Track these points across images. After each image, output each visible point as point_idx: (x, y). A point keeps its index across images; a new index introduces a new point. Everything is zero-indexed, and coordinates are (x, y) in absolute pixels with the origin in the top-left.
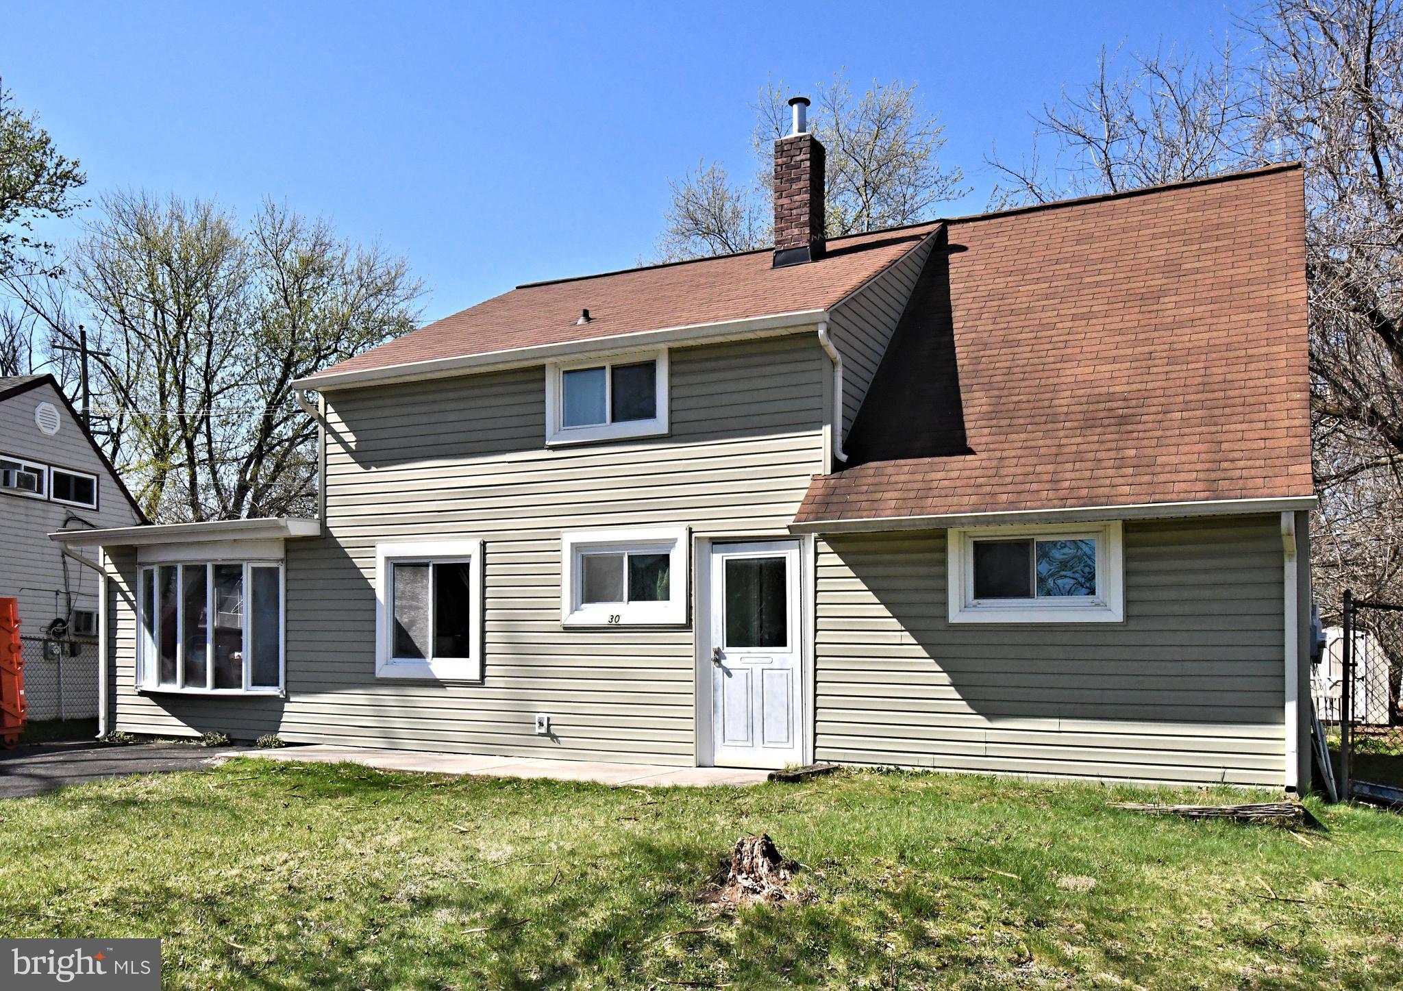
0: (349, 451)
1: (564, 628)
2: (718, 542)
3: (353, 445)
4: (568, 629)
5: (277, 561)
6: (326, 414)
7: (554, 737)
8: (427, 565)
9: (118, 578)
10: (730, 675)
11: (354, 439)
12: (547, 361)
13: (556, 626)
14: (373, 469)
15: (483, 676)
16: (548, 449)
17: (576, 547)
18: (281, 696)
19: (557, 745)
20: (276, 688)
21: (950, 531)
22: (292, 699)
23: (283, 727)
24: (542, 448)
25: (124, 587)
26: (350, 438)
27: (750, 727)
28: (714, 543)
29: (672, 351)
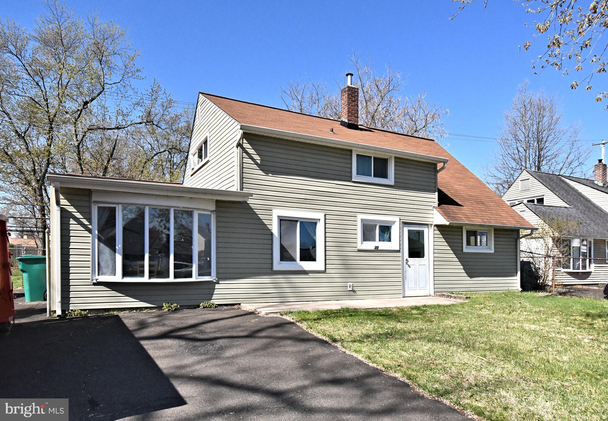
0: (256, 164)
1: (358, 250)
2: (406, 224)
3: (259, 162)
4: (359, 251)
5: (212, 211)
6: (243, 143)
7: (354, 291)
8: (297, 221)
9: (71, 209)
10: (410, 267)
11: (259, 159)
12: (353, 149)
13: (356, 249)
14: (270, 175)
15: (326, 269)
16: (352, 182)
17: (362, 220)
18: (214, 281)
19: (356, 294)
20: (210, 277)
21: (463, 227)
22: (220, 282)
23: (214, 297)
24: (350, 181)
25: (78, 215)
26: (257, 157)
27: (416, 283)
28: (405, 224)
29: (395, 158)
